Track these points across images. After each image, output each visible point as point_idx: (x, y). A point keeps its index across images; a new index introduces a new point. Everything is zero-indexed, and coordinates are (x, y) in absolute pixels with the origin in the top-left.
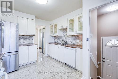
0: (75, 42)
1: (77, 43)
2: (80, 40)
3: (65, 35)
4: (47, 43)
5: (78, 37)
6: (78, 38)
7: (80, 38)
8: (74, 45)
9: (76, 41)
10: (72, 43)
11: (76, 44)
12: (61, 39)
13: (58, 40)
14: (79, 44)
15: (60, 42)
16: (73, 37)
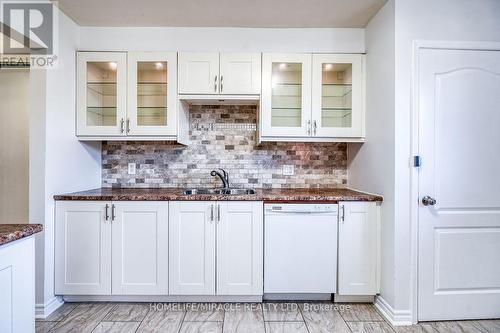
0: (275, 176)
1: (284, 181)
2: (298, 166)
3: (207, 142)
4: (58, 198)
5: (290, 153)
6: (288, 157)
7: (299, 158)
8: (268, 190)
9: (279, 172)
10: (255, 181)
11: (277, 185)
12: (174, 167)
13: (148, 170)
14: (293, 187)
15: (167, 181)
16: (264, 152)
